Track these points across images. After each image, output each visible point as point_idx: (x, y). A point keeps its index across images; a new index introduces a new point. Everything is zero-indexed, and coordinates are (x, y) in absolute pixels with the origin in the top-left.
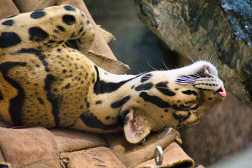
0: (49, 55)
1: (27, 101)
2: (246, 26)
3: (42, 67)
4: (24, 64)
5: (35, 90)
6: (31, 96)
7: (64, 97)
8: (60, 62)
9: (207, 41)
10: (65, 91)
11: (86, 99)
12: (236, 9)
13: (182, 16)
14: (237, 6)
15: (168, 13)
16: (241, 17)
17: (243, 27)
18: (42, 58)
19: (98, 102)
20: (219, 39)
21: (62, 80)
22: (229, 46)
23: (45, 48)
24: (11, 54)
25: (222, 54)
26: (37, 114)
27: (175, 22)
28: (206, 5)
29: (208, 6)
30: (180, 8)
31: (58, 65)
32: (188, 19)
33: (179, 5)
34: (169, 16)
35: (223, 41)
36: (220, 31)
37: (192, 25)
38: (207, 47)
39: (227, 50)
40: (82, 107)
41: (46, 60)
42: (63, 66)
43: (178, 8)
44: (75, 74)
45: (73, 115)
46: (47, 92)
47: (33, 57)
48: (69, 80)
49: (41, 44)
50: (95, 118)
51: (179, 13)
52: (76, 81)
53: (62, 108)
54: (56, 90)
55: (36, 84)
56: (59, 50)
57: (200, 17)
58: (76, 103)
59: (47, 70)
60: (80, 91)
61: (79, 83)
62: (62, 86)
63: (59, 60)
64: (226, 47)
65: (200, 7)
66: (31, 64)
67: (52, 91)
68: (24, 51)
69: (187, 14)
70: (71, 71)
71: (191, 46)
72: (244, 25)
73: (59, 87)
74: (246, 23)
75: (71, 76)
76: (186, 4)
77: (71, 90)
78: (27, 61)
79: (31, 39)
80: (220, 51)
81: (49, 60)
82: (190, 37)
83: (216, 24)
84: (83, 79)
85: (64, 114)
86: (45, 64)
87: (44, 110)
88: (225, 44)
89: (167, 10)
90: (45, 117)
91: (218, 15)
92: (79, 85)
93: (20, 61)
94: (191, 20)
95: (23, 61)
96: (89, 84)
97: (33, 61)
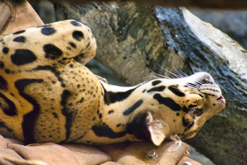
0: (63, 71)
1: (42, 115)
2: (177, 36)
3: (58, 84)
4: (40, 81)
5: (51, 105)
6: (47, 111)
7: (79, 111)
8: (74, 78)
9: (135, 49)
10: (80, 105)
11: (98, 111)
12: (168, 20)
13: (110, 25)
14: (169, 16)
15: (96, 22)
16: (172, 26)
17: (173, 36)
18: (57, 74)
19: (111, 112)
20: (148, 48)
21: (77, 95)
22: (158, 54)
23: (59, 65)
24: (27, 71)
25: (150, 63)
26: (50, 127)
27: (101, 31)
28: (136, 15)
29: (139, 15)
30: (108, 18)
31: (73, 81)
32: (116, 29)
33: (107, 15)
34: (96, 26)
35: (151, 50)
36: (150, 40)
37: (120, 34)
38: (134, 55)
39: (155, 58)
40: (94, 119)
41: (61, 76)
42: (77, 81)
43: (106, 17)
44: (88, 88)
45: (85, 128)
46: (62, 107)
47: (49, 73)
48: (83, 95)
49: (56, 62)
50: (107, 126)
51: (107, 22)
52: (89, 95)
53: (76, 121)
54: (71, 104)
55: (52, 100)
56: (71, 66)
57: (129, 27)
58: (89, 116)
59: (63, 85)
60: (93, 104)
61: (92, 96)
62: (77, 100)
63: (73, 76)
64: (154, 55)
65: (130, 17)
66: (48, 81)
67: (67, 105)
68: (40, 68)
69: (116, 23)
70: (84, 85)
71: (116, 55)
72: (175, 34)
73: (74, 102)
74: (176, 32)
75: (84, 90)
76: (115, 13)
77: (85, 104)
78: (43, 78)
79: (47, 56)
80: (148, 59)
81: (64, 77)
82: (117, 46)
83: (146, 33)
84: (94, 93)
85: (76, 127)
86: (61, 80)
87: (57, 124)
88: (153, 53)
89: (94, 18)
90: (57, 130)
91: (149, 25)
92: (92, 99)
93: (37, 78)
94: (119, 29)
95: (40, 78)
96: (99, 97)
97: (49, 78)
